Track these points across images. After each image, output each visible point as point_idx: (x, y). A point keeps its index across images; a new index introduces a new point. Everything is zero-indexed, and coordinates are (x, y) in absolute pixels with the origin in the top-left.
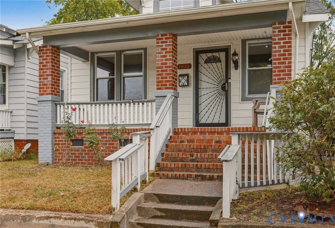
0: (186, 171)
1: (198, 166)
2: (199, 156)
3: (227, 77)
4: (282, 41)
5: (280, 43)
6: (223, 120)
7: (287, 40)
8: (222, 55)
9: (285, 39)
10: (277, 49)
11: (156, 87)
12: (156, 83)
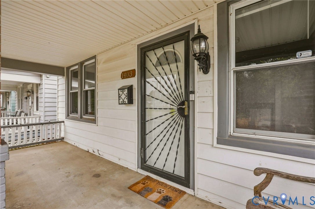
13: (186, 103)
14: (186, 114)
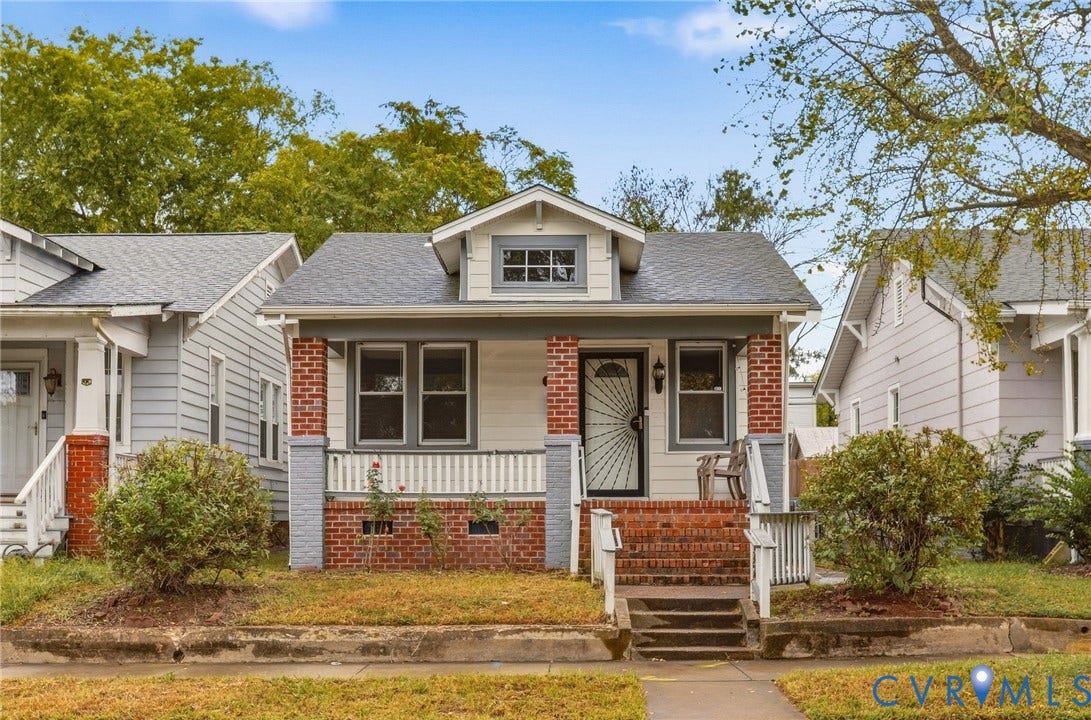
0: (631, 573)
1: (651, 563)
2: (645, 548)
3: (641, 406)
4: (767, 366)
5: (763, 368)
6: (633, 485)
7: (775, 364)
8: (631, 366)
9: (771, 362)
10: (759, 377)
11: (546, 429)
12: (546, 423)
13: (640, 418)
14: (641, 427)
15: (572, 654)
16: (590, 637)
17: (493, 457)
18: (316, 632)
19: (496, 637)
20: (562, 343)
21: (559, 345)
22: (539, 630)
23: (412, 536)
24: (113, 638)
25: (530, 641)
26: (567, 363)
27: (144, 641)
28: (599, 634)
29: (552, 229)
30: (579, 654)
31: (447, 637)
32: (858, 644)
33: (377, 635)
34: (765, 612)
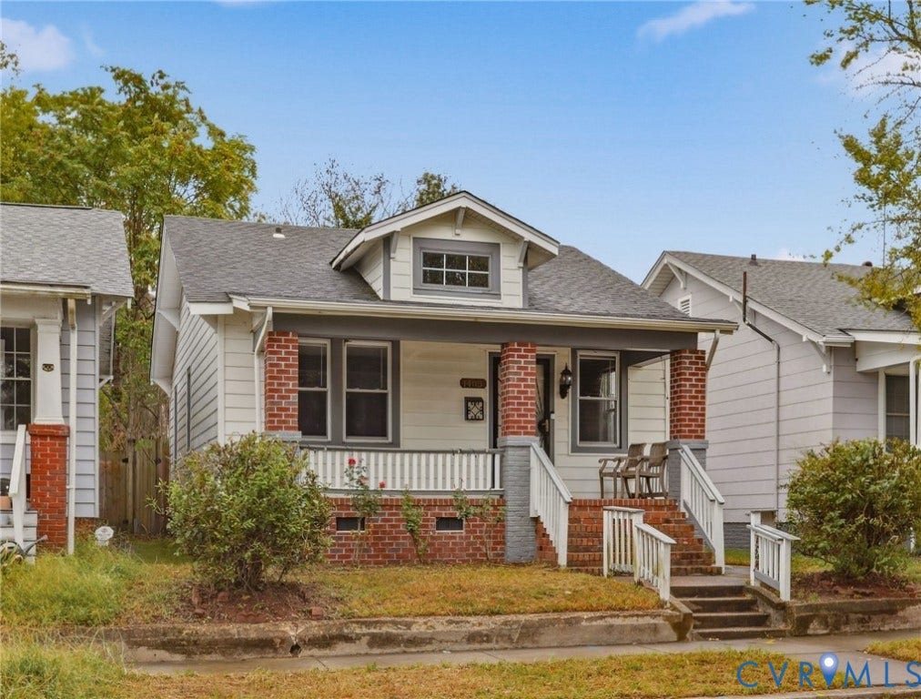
3: (548, 410)
4: (694, 378)
7: (700, 377)
9: (698, 374)
13: (547, 421)
14: (547, 430)
15: (646, 637)
16: (659, 621)
17: (457, 456)
18: (425, 623)
19: (584, 623)
20: (523, 348)
21: (520, 350)
22: (618, 616)
23: (384, 532)
24: (230, 634)
25: (611, 626)
26: (526, 368)
27: (263, 636)
28: (668, 618)
29: (468, 235)
30: (649, 636)
31: (542, 624)
32: (861, 621)
33: (480, 624)
34: (785, 595)
